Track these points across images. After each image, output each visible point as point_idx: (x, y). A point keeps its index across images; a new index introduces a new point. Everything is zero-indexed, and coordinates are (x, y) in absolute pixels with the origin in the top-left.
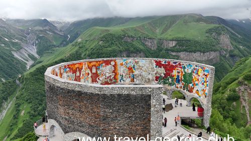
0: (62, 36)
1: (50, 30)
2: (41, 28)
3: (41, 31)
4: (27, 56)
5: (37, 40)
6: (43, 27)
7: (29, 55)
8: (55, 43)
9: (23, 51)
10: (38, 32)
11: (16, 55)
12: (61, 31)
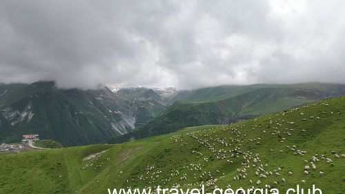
0: (164, 107)
1: (153, 101)
2: (144, 99)
3: (144, 102)
4: (124, 127)
5: (138, 111)
6: (146, 98)
7: (126, 127)
8: (153, 115)
9: (121, 123)
10: (139, 104)
11: (114, 127)
12: (165, 101)
